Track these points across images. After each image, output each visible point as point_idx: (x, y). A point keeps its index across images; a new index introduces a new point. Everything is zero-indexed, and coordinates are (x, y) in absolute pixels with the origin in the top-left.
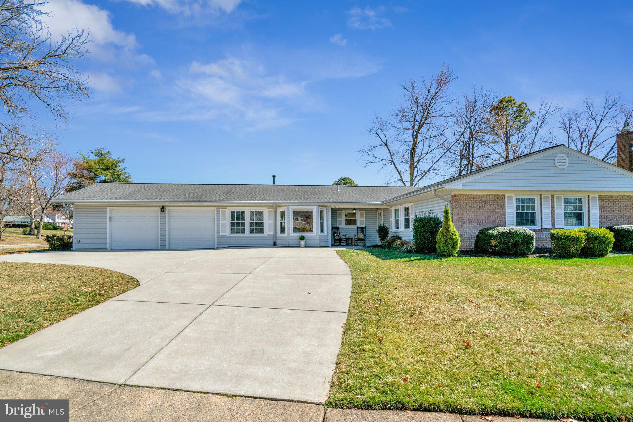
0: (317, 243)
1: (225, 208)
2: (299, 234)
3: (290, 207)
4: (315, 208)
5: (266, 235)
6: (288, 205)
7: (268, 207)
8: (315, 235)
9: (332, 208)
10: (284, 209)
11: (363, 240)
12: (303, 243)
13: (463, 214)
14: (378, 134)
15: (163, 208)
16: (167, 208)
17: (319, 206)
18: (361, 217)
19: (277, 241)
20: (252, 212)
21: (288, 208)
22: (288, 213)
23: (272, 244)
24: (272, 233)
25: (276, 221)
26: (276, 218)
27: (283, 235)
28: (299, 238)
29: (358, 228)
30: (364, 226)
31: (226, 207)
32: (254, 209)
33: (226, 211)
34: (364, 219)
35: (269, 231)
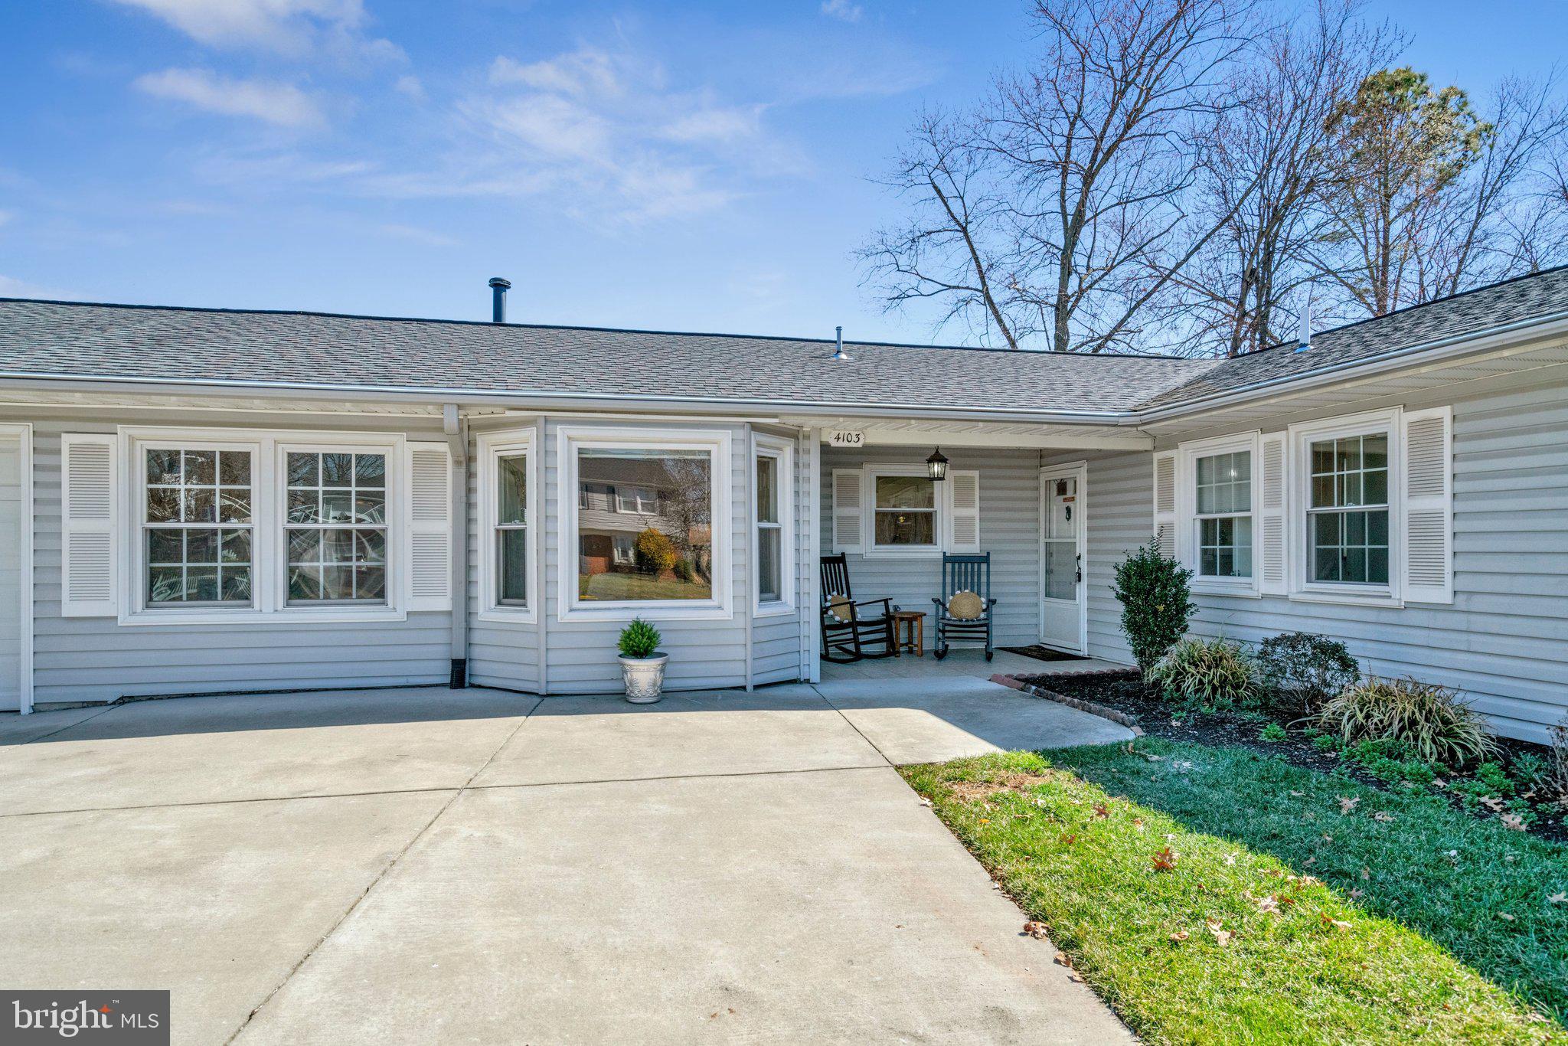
0: (739, 669)
1: (104, 427)
2: (620, 614)
3: (560, 431)
4: (725, 437)
5: (400, 616)
6: (548, 415)
7: (415, 429)
8: (727, 614)
9: (825, 448)
10: (523, 442)
11: (982, 627)
12: (643, 674)
14: (935, 187)
17: (755, 427)
18: (962, 500)
19: (476, 652)
20: (300, 466)
21: (547, 438)
22: (548, 469)
23: (442, 672)
24: (444, 603)
25: (469, 521)
26: (469, 506)
27: (510, 616)
28: (617, 638)
29: (947, 559)
30: (974, 548)
31: (107, 421)
32: (321, 443)
33: (104, 449)
34: (974, 512)
35: (418, 591)
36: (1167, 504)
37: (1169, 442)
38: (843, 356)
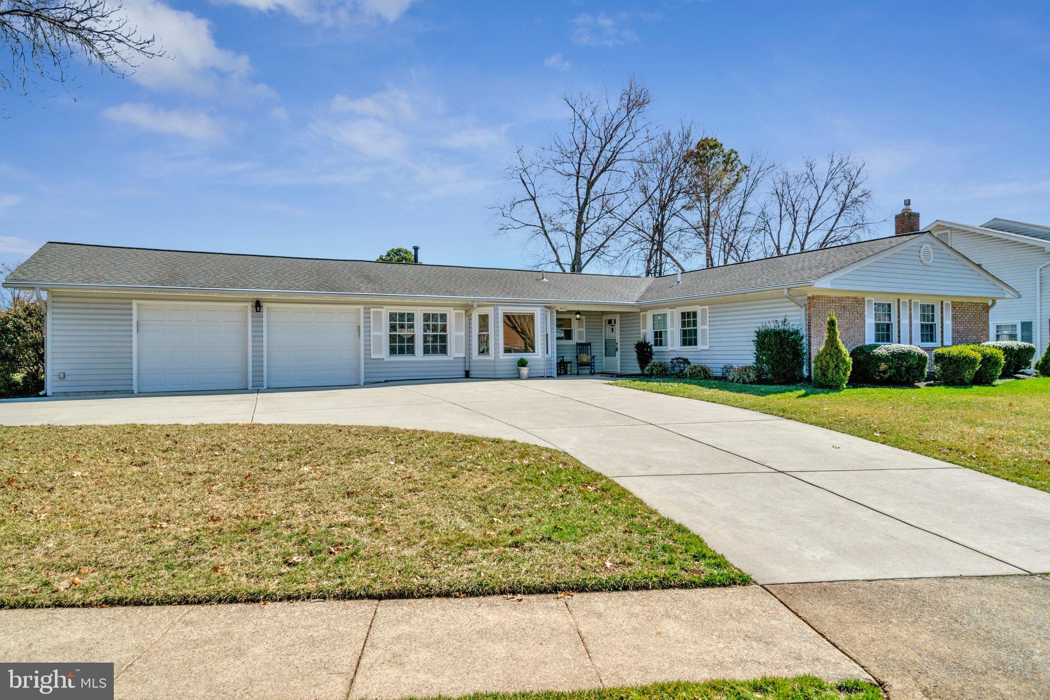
0: (543, 371)
1: (381, 306)
2: (515, 357)
3: (500, 308)
4: (539, 309)
5: (452, 358)
6: (495, 304)
7: (456, 306)
8: (540, 357)
9: (557, 311)
10: (489, 311)
11: (590, 364)
12: (525, 371)
13: (822, 325)
14: (522, 180)
15: (258, 305)
16: (265, 306)
17: (546, 307)
18: (580, 326)
19: (472, 368)
20: (427, 317)
21: (496, 310)
22: (496, 318)
23: (463, 374)
24: (462, 355)
25: (470, 332)
26: (470, 328)
27: (483, 357)
28: (516, 363)
29: (578, 344)
30: (584, 341)
31: (381, 305)
32: (431, 310)
33: (381, 312)
34: (584, 329)
35: (457, 352)
36: (645, 327)
37: (645, 310)
38: (545, 280)
